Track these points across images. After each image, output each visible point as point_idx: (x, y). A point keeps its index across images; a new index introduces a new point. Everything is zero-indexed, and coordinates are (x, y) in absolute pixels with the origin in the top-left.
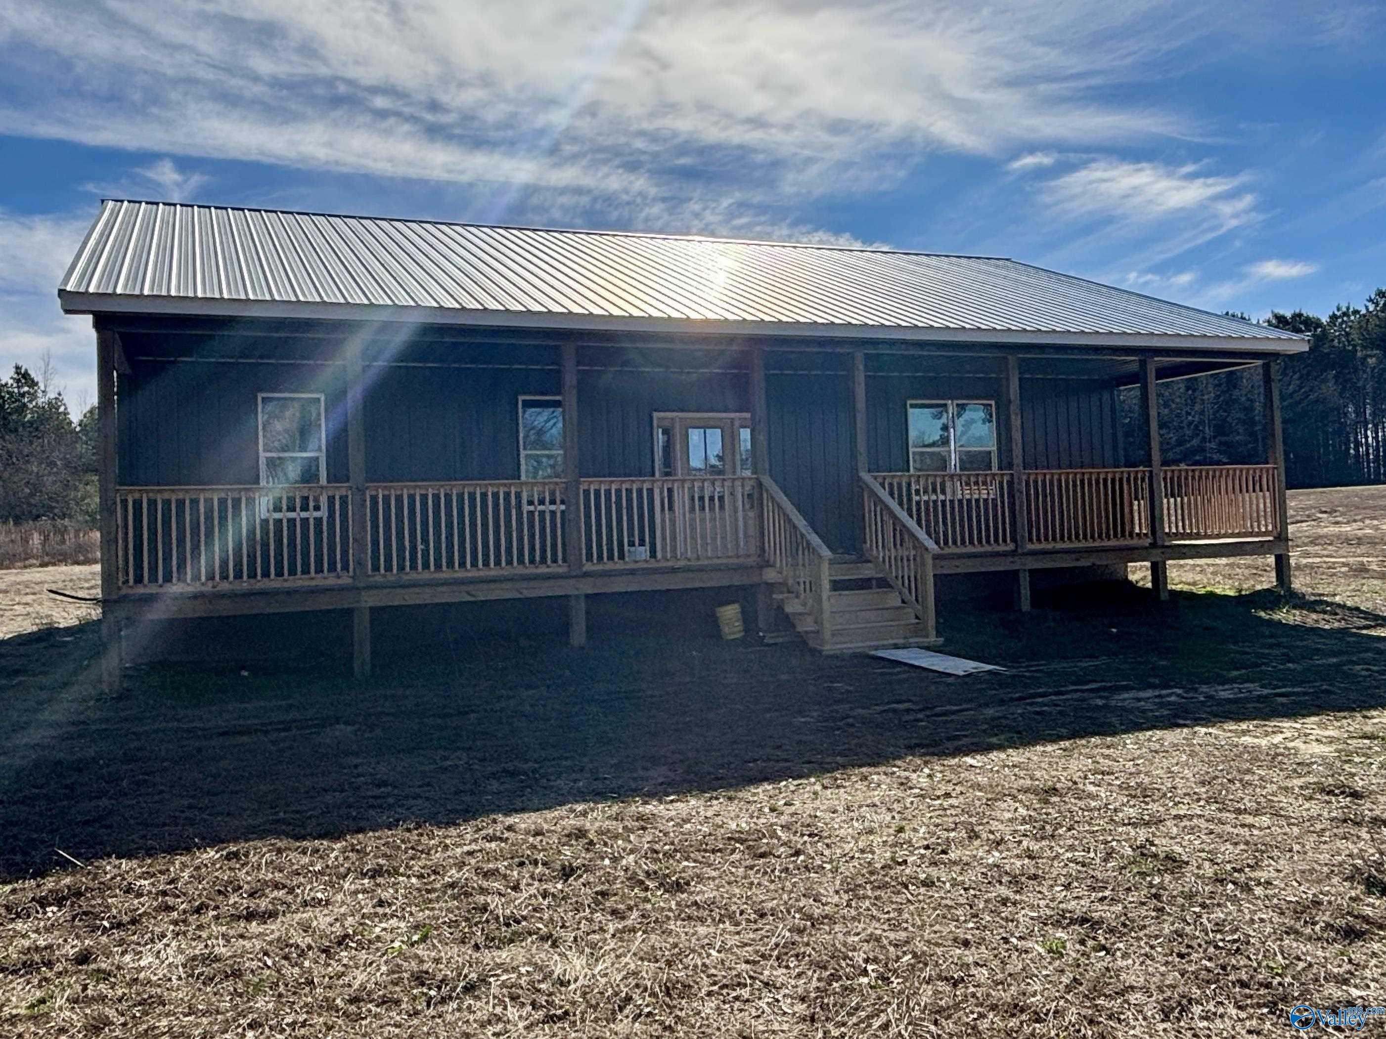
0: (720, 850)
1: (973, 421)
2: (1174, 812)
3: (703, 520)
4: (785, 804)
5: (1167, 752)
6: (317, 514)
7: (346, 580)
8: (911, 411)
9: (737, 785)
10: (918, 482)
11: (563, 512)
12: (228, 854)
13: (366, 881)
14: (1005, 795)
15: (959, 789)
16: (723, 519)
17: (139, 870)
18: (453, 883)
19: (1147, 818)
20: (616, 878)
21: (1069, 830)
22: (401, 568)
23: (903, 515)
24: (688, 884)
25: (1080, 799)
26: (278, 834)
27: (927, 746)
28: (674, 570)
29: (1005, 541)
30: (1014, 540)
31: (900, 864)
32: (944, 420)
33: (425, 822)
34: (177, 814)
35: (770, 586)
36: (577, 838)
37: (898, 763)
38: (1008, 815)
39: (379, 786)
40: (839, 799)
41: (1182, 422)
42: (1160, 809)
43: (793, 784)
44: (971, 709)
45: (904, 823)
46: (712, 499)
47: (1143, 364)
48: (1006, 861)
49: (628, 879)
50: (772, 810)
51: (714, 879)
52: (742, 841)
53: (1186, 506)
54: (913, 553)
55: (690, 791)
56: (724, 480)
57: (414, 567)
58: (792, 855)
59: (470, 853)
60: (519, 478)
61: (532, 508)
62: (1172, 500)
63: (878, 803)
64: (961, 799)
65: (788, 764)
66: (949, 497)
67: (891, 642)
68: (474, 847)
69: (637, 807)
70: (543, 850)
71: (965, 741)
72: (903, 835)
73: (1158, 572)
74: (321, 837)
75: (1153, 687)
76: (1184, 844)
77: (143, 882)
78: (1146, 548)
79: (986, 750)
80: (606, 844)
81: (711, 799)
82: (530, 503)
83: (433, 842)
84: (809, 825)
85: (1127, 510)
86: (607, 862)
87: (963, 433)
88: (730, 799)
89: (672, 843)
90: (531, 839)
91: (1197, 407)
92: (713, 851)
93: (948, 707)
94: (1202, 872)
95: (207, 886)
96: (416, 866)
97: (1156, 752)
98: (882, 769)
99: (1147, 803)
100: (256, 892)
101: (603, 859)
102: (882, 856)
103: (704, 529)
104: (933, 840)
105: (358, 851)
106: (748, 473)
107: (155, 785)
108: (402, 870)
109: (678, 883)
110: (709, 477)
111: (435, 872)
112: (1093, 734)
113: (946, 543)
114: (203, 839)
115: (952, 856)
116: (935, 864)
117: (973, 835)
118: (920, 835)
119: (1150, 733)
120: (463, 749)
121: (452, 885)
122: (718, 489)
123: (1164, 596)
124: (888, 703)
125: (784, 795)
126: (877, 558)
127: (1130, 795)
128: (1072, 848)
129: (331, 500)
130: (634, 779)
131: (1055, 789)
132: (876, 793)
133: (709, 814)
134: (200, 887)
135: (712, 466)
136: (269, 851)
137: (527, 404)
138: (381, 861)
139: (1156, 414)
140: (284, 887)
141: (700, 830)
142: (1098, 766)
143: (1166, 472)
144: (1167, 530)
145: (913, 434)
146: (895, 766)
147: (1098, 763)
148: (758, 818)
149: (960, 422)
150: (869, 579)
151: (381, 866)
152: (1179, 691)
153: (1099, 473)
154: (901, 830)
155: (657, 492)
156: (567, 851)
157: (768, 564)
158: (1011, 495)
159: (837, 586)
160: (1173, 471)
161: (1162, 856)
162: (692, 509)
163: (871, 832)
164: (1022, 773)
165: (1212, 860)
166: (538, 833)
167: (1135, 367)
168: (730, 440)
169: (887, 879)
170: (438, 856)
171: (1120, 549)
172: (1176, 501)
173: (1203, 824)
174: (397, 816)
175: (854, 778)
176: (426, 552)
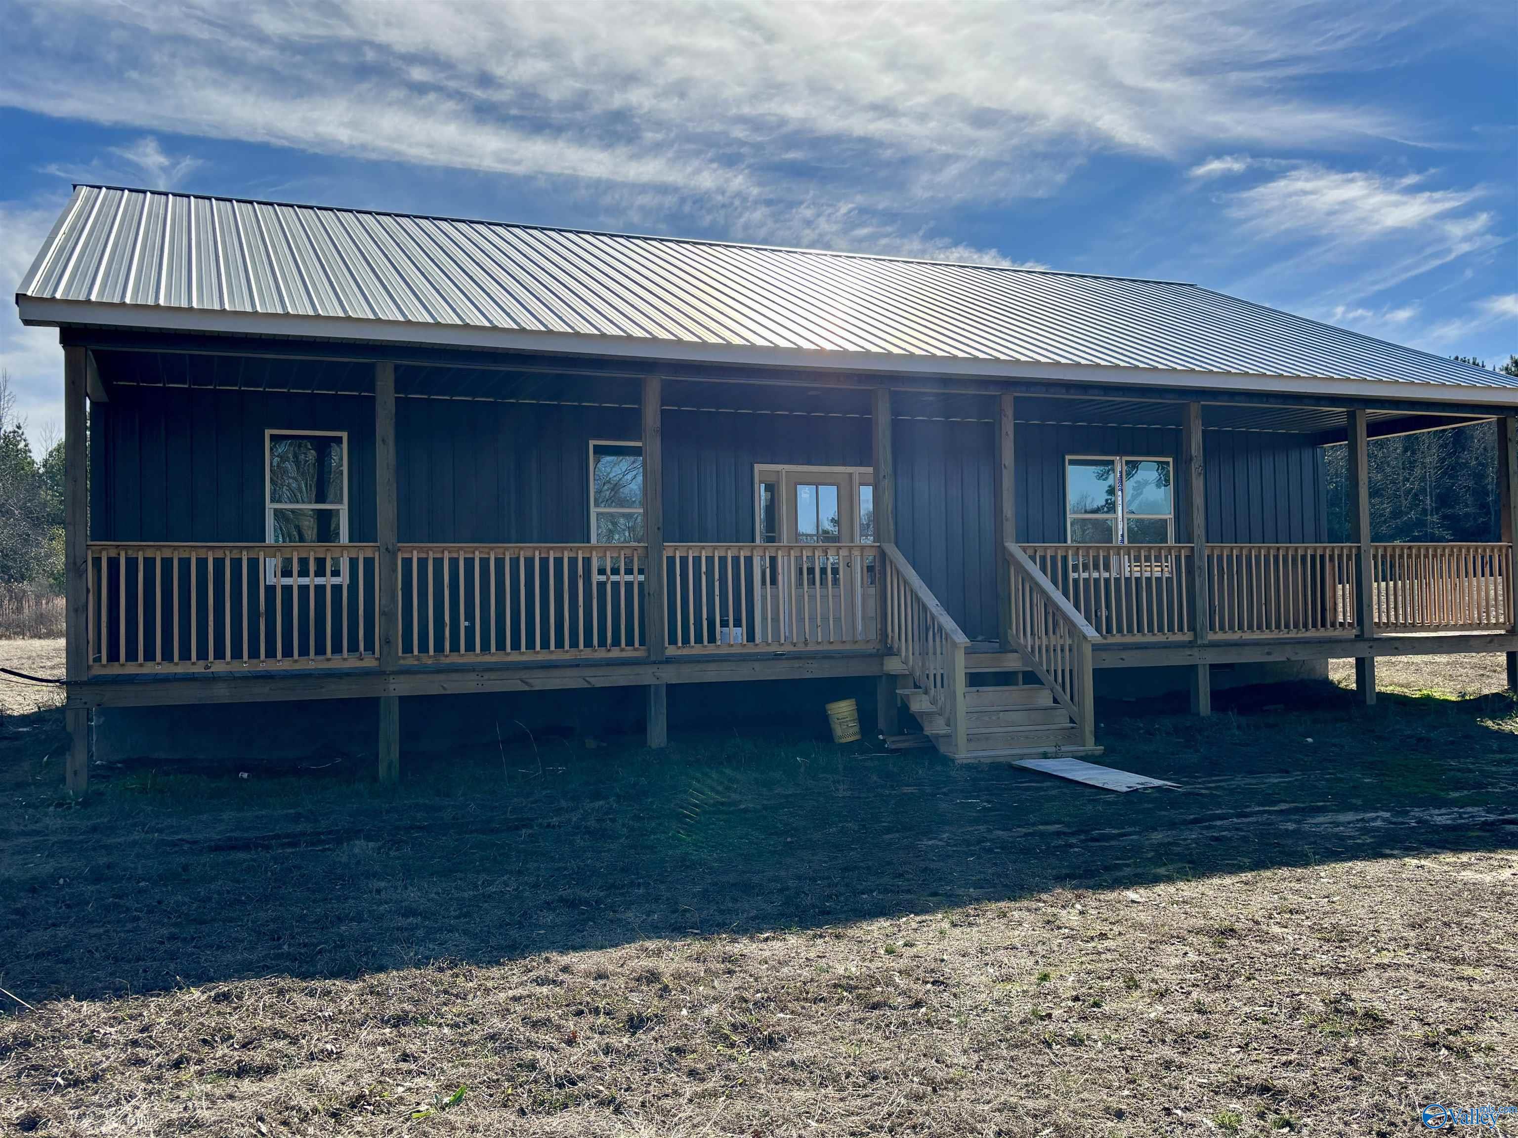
0: (823, 1000)
1: (1146, 483)
2: (1377, 960)
3: (812, 598)
4: (906, 945)
5: (1370, 887)
6: (336, 580)
7: (369, 662)
8: (1071, 470)
9: (847, 920)
10: (1076, 554)
11: (641, 584)
12: (217, 995)
13: (388, 1030)
14: (1172, 937)
15: (1116, 929)
16: (837, 597)
17: (104, 1015)
18: (495, 1035)
19: (1343, 966)
20: (695, 1032)
21: (1249, 979)
22: (439, 648)
23: (1057, 596)
24: (783, 1040)
25: (1262, 942)
26: (280, 972)
27: (1080, 877)
28: (777, 657)
29: (1181, 629)
30: (1192, 628)
31: (1042, 1018)
32: (1110, 481)
33: (462, 960)
34: (156, 945)
35: (893, 679)
36: (649, 982)
37: (1044, 896)
38: (1175, 961)
39: (405, 916)
40: (971, 940)
41: (1398, 489)
42: (1360, 955)
43: (913, 920)
44: (1135, 833)
45: (1049, 969)
46: (823, 571)
47: (1352, 416)
48: (1171, 1016)
49: (710, 1033)
50: (889, 951)
51: (814, 1034)
52: (850, 989)
53: (1400, 593)
54: (1069, 642)
55: (789, 928)
56: (840, 548)
57: (455, 648)
58: (912, 1007)
59: (515, 999)
60: (589, 541)
61: (603, 578)
62: (1383, 584)
63: (1019, 946)
64: (1119, 941)
65: (908, 897)
66: (1114, 575)
67: (1042, 750)
68: (520, 991)
69: (722, 945)
70: (605, 996)
71: (1127, 871)
72: (1047, 984)
73: (1364, 669)
74: (333, 975)
75: (1356, 809)
76: (1388, 998)
77: (109, 1030)
78: (1351, 641)
79: (1152, 882)
80: (683, 990)
81: (815, 936)
82: (602, 571)
83: (471, 984)
84: (932, 971)
85: (1328, 594)
86: (684, 1012)
87: (1134, 497)
88: (838, 937)
89: (766, 991)
90: (592, 983)
91: (1418, 472)
92: (815, 1001)
93: (1107, 831)
94: (1409, 1033)
95: (189, 1035)
96: (451, 1012)
97: (1356, 887)
98: (1025, 903)
99: (1343, 949)
100: (251, 1043)
101: (680, 1008)
102: (1020, 1009)
103: (813, 610)
104: (1083, 990)
105: (378, 993)
106: (869, 541)
107: (128, 909)
108: (431, 1017)
109: (771, 1040)
110: (821, 544)
111: (472, 1021)
112: (1281, 864)
113: (1109, 630)
114: (187, 976)
115: (1107, 1008)
116: (1085, 1018)
117: (1132, 985)
118: (1067, 986)
119: (1350, 864)
120: (511, 873)
121: (493, 1037)
122: (831, 560)
123: (1371, 701)
124: (1034, 824)
125: (904, 933)
126: (1026, 647)
127: (1324, 939)
128: (1250, 1001)
129: (353, 562)
130: (722, 912)
131: (1232, 930)
132: (1017, 933)
133: (812, 955)
134: (181, 1035)
135: (826, 532)
136: (270, 992)
137: (600, 451)
138: (407, 1006)
139: (1366, 481)
140: (286, 1036)
141: (800, 975)
142: (1286, 903)
143: (1377, 548)
144: (1377, 620)
145: (1072, 497)
146: (1040, 900)
147: (1285, 899)
148: (871, 961)
149: (1129, 485)
150: (1015, 673)
151: (406, 1013)
152: (1387, 815)
153: (1296, 549)
154: (1045, 977)
155: (757, 562)
156: (635, 998)
157: (890, 652)
158: (1190, 572)
159: (975, 680)
160: (1385, 548)
161: (1360, 1012)
162: (800, 584)
163: (1008, 979)
164: (1194, 911)
165: (1422, 1020)
166: (600, 976)
167: (1343, 421)
168: (848, 501)
169: (1026, 1036)
170: (475, 1003)
171: (1321, 642)
172: (1387, 585)
173: (1412, 976)
174: (428, 953)
175: (989, 915)
176: (470, 631)
